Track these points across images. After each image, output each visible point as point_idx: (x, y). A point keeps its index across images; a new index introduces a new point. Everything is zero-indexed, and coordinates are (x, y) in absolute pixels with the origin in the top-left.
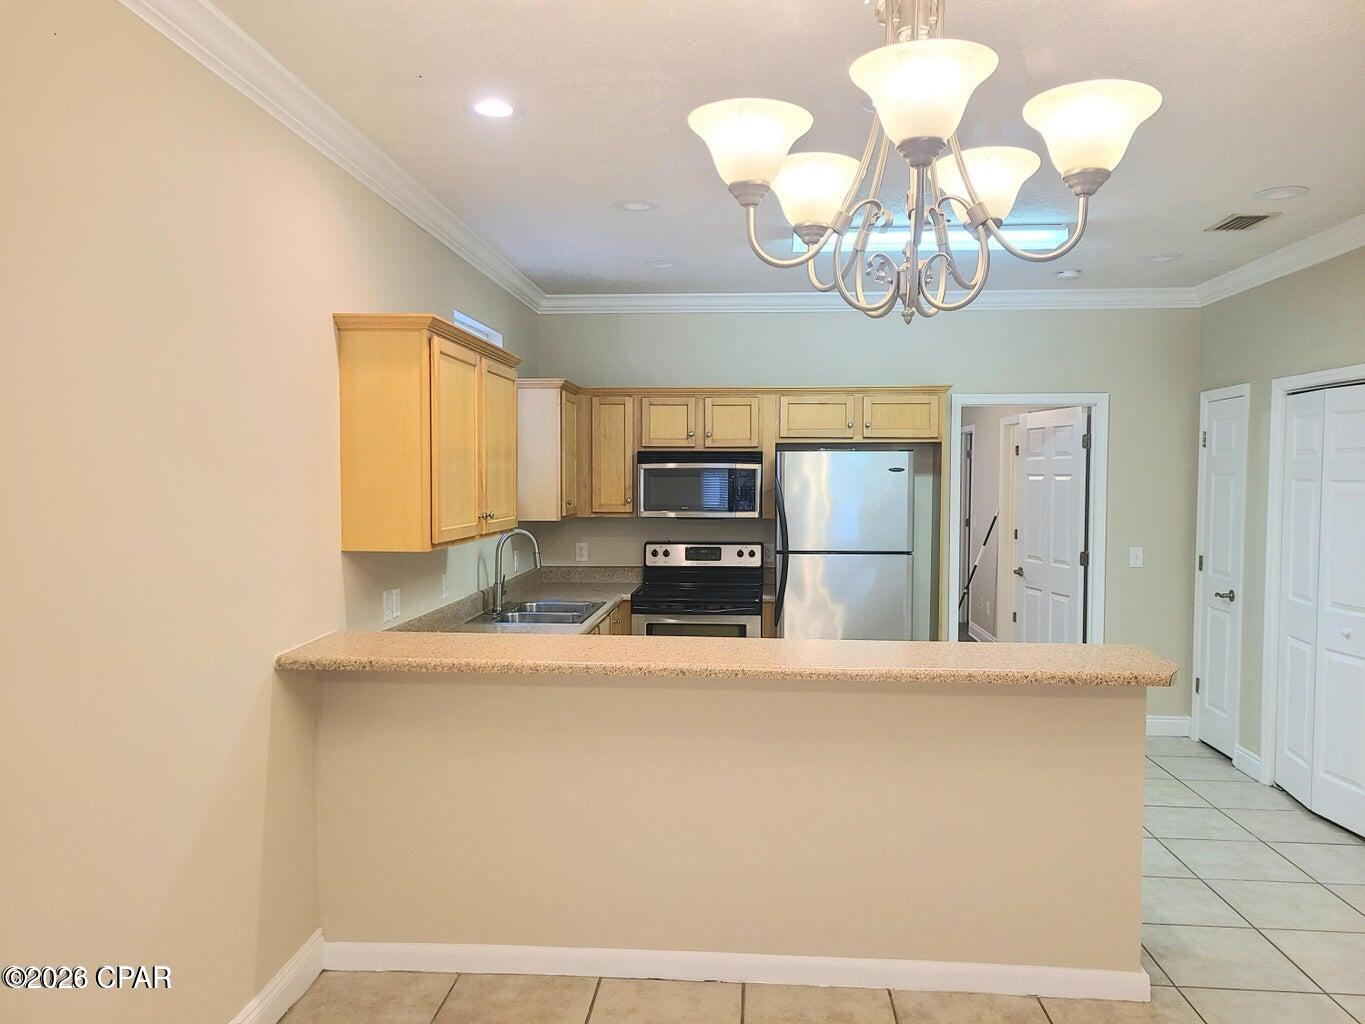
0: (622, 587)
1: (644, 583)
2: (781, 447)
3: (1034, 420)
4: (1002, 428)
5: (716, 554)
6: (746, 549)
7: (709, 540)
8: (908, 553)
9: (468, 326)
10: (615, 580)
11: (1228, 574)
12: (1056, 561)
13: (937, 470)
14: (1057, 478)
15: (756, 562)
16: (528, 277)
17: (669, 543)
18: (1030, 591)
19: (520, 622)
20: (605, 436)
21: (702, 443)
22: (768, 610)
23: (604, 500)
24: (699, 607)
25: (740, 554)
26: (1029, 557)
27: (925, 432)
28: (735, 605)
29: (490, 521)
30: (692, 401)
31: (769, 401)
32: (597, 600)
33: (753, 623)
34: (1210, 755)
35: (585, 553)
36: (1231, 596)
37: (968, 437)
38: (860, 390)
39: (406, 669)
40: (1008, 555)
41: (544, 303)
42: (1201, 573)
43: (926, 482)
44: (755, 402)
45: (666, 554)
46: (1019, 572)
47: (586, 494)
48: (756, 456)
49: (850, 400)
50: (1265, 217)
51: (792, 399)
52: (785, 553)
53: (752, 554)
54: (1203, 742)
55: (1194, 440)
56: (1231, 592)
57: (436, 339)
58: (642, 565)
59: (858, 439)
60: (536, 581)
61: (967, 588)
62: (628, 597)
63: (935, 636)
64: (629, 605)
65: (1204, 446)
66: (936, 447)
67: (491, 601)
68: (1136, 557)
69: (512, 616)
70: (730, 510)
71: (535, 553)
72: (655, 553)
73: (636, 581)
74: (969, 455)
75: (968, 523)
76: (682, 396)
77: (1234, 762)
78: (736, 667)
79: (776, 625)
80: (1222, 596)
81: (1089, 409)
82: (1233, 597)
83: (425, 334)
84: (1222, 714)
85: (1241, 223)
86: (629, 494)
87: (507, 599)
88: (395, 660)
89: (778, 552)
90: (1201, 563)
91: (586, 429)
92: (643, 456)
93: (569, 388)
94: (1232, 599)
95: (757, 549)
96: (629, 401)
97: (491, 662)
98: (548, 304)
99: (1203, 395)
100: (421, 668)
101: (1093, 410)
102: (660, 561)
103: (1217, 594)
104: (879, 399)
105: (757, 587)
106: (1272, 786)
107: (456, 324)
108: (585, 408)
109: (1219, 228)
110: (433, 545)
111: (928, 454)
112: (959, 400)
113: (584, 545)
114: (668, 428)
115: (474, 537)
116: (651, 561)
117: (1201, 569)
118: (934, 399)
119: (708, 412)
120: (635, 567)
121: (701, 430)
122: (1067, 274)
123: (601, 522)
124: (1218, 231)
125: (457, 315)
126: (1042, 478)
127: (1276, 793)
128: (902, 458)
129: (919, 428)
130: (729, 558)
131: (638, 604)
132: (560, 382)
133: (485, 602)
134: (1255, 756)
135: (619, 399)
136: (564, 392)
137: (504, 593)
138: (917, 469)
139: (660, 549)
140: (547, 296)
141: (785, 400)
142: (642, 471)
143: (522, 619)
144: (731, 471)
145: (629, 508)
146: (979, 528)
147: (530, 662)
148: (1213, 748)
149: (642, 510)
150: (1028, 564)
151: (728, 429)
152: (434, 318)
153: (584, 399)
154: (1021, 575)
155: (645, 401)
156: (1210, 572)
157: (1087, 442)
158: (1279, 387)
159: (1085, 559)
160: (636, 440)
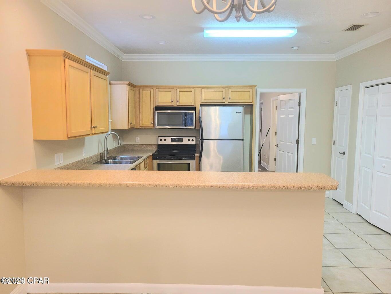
0: (150, 151)
1: (158, 150)
2: (201, 105)
3: (282, 97)
4: (272, 101)
5: (181, 140)
6: (191, 139)
7: (179, 136)
8: (242, 140)
9: (94, 62)
10: (149, 148)
11: (343, 146)
12: (288, 142)
13: (252, 113)
14: (289, 116)
15: (194, 143)
16: (116, 47)
17: (166, 137)
18: (280, 152)
19: (113, 164)
20: (144, 102)
21: (176, 104)
22: (197, 159)
23: (144, 123)
24: (175, 158)
25: (189, 140)
26: (280, 141)
27: (248, 101)
28: (186, 157)
29: (96, 129)
30: (172, 90)
31: (198, 90)
32: (140, 155)
33: (192, 163)
34: (336, 203)
35: (139, 140)
36: (344, 153)
37: (261, 104)
38: (227, 87)
39: (50, 185)
40: (273, 140)
41: (124, 57)
42: (334, 146)
43: (248, 117)
44: (193, 90)
45: (165, 140)
46: (277, 146)
47: (138, 121)
48: (194, 108)
49: (224, 90)
50: (363, 26)
51: (205, 89)
52: (202, 140)
53: (193, 140)
54: (333, 199)
55: (333, 103)
56: (344, 152)
57: (67, 60)
58: (157, 144)
59: (227, 103)
60: (122, 149)
61: (260, 150)
62: (151, 154)
63: (250, 170)
64: (152, 157)
65: (336, 105)
66: (251, 105)
67: (103, 156)
68: (314, 141)
69: (110, 161)
70: (185, 126)
71: (118, 140)
72: (161, 140)
73: (155, 149)
74: (261, 110)
75: (261, 130)
76: (170, 88)
77: (344, 206)
78: (176, 183)
79: (199, 164)
80: (341, 153)
81: (300, 94)
82: (345, 154)
83: (62, 58)
84: (340, 191)
85: (355, 28)
86: (152, 121)
87: (109, 156)
88: (46, 182)
89: (200, 140)
90: (334, 143)
91: (138, 99)
92: (157, 108)
93: (131, 85)
94: (344, 154)
95: (194, 139)
96: (152, 90)
97: (83, 182)
98: (125, 58)
99: (336, 89)
100: (56, 185)
101: (301, 94)
102: (163, 143)
103: (340, 153)
104: (233, 89)
105: (193, 151)
106: (356, 214)
107: (87, 60)
108: (137, 92)
109: (347, 30)
110: (68, 138)
111: (249, 108)
112: (259, 90)
113: (138, 137)
114: (165, 99)
115: (89, 135)
116: (160, 143)
117: (334, 145)
118: (251, 90)
119: (178, 94)
120: (155, 145)
121: (176, 100)
122: (295, 48)
123: (143, 130)
124: (347, 31)
125: (87, 57)
126: (284, 116)
127: (358, 216)
128: (241, 109)
129: (247, 100)
130: (185, 141)
131: (155, 157)
132: (127, 83)
133: (101, 157)
134: (351, 205)
135: (148, 89)
136: (129, 86)
137: (107, 153)
138: (246, 113)
139: (163, 139)
140: (125, 55)
141: (203, 90)
142: (156, 113)
143: (115, 163)
144: (185, 113)
145: (152, 125)
146: (264, 132)
147: (98, 182)
148: (336, 201)
149: (156, 126)
150: (279, 143)
151: (184, 100)
152: (65, 51)
153: (137, 89)
154: (277, 147)
155: (157, 90)
156: (337, 146)
157: (299, 105)
158: (362, 86)
159: (298, 142)
160: (154, 102)
